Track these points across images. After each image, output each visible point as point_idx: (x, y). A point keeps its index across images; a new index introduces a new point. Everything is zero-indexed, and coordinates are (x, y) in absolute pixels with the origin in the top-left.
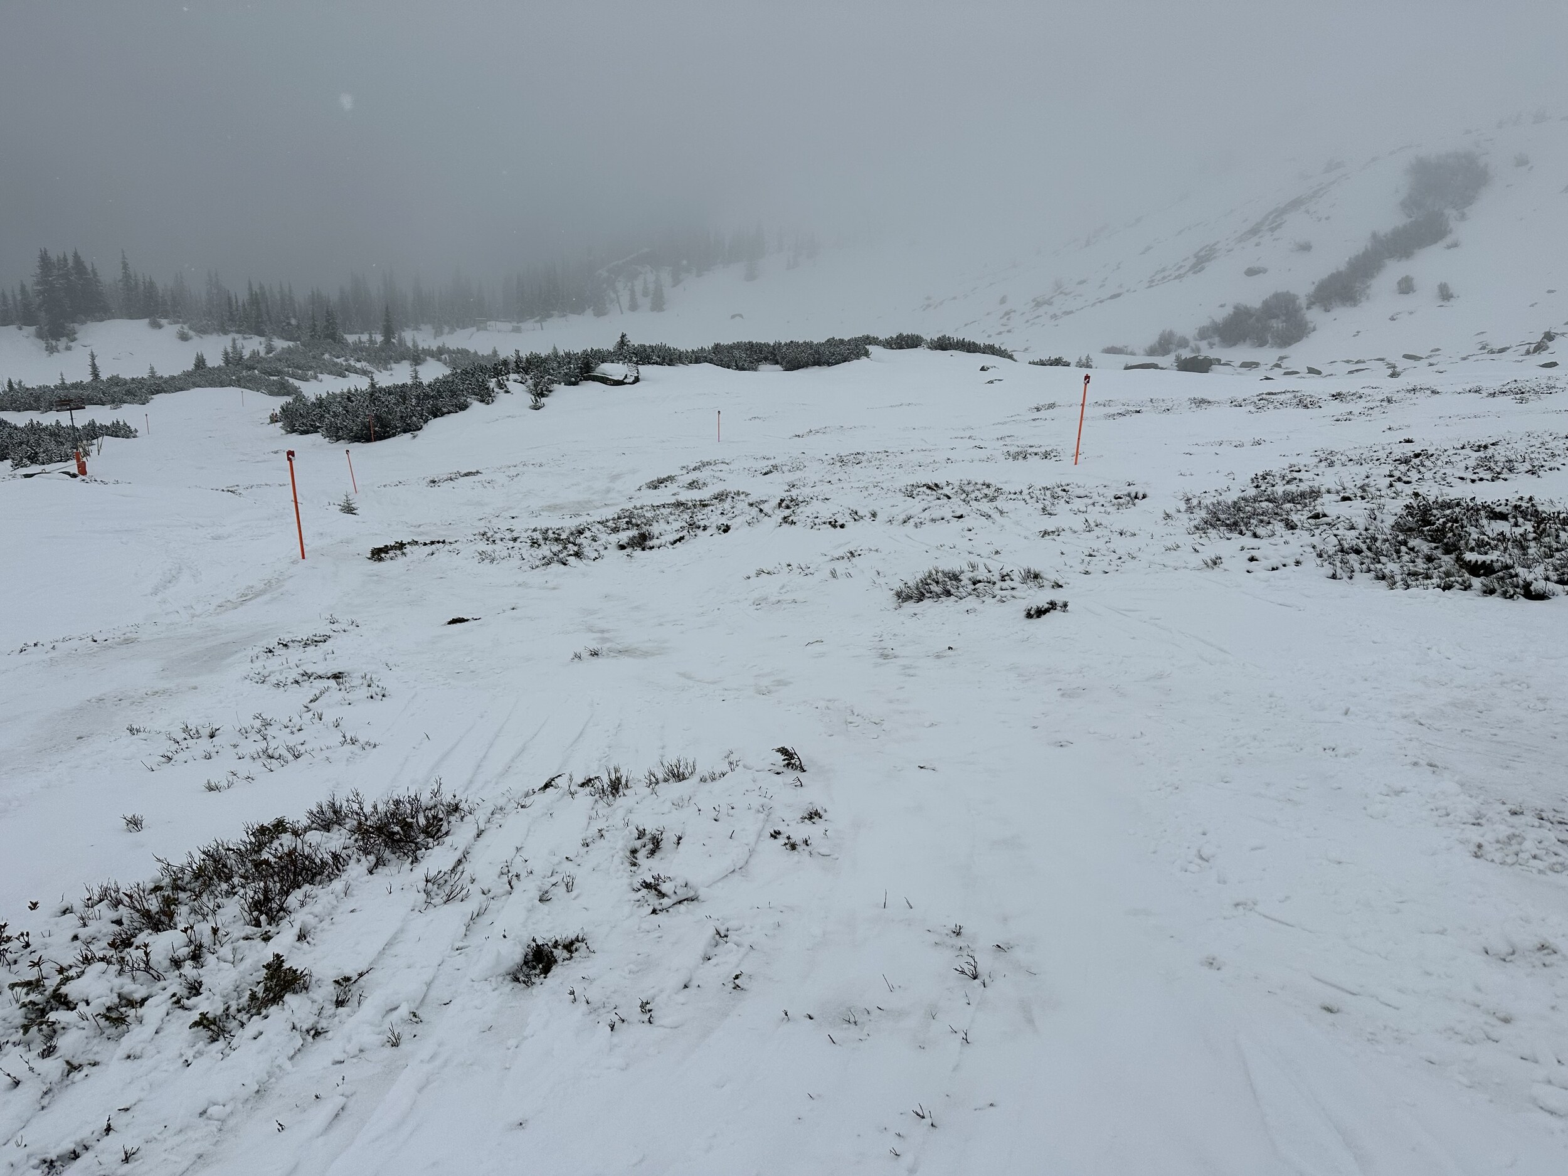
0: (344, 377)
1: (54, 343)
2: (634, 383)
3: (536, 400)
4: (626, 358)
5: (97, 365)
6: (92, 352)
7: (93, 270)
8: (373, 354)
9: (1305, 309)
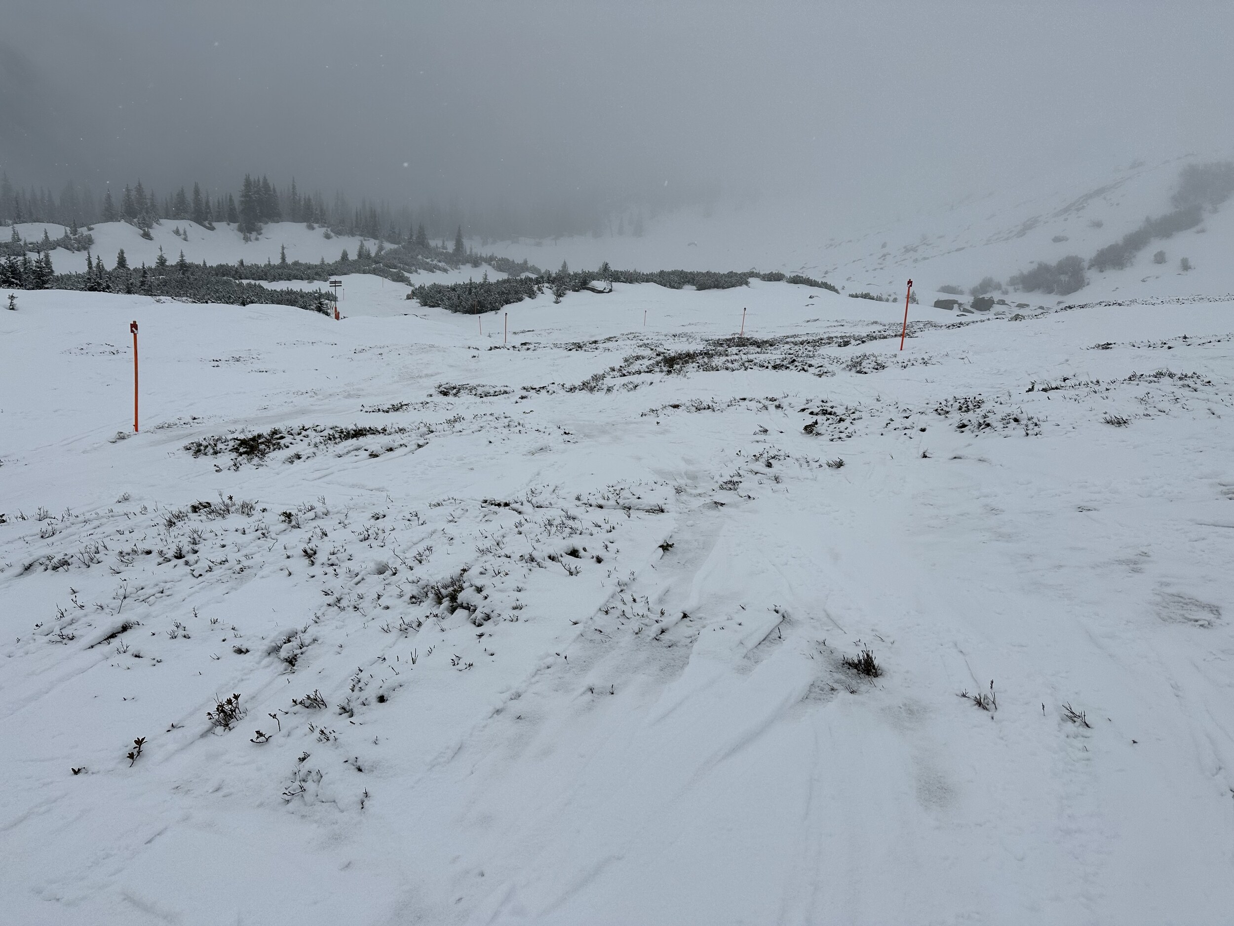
0: (433, 272)
1: (248, 235)
2: (609, 292)
3: (557, 299)
4: (606, 278)
5: (285, 253)
6: (283, 245)
7: (274, 189)
8: (449, 258)
9: (1086, 269)
